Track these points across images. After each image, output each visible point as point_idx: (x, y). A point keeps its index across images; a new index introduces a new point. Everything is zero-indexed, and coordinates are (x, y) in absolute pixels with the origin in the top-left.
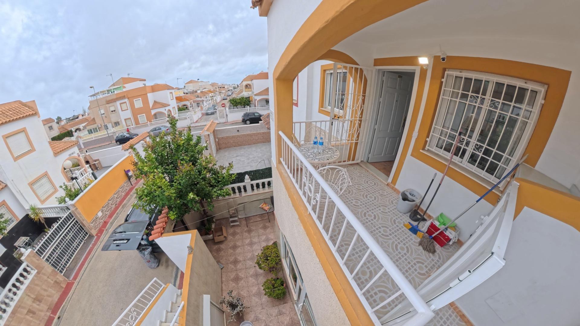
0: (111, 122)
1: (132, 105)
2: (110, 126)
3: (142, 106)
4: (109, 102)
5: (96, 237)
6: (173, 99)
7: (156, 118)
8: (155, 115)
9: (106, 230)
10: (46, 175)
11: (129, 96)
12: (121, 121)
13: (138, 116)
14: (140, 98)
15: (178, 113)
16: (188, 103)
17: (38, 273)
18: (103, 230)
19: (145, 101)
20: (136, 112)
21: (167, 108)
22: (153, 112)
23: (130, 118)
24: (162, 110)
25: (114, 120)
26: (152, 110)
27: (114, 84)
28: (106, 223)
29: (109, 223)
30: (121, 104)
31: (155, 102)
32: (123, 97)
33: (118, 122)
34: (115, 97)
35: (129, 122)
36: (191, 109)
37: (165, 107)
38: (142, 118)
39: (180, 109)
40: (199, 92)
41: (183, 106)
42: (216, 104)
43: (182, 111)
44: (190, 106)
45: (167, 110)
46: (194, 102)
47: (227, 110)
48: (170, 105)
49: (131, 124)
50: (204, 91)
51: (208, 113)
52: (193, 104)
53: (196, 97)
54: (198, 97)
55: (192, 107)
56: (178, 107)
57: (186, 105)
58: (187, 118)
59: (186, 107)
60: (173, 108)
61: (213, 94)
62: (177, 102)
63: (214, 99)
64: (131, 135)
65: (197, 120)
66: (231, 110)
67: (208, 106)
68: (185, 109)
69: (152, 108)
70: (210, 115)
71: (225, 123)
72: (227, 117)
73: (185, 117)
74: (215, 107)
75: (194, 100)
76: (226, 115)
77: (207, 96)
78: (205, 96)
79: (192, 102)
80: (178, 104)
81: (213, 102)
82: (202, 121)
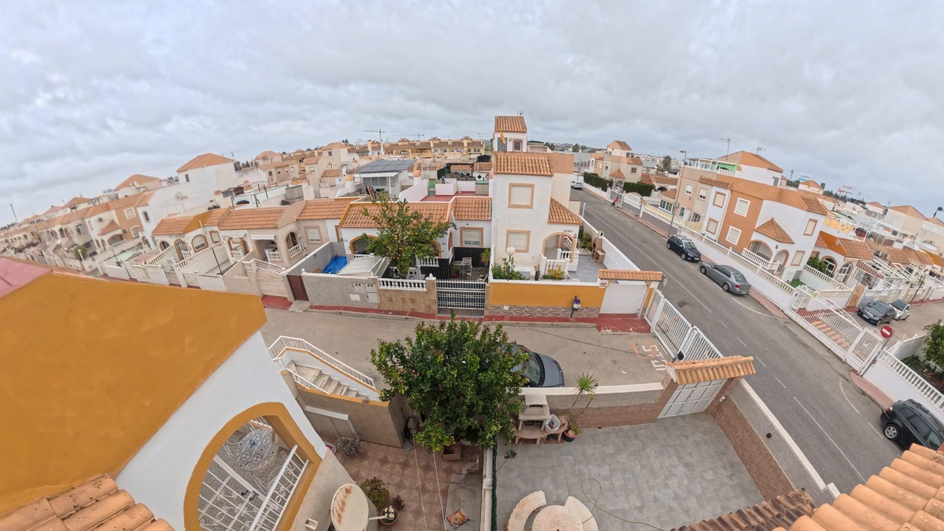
0: (692, 210)
1: (732, 205)
2: (687, 214)
3: (745, 216)
4: (705, 181)
5: (483, 317)
6: (811, 235)
7: (754, 250)
8: (757, 244)
10: (528, 233)
11: (735, 188)
12: (704, 217)
13: (731, 227)
14: (749, 202)
15: (805, 268)
16: (840, 260)
17: (426, 292)
18: (492, 320)
19: (755, 211)
20: (730, 219)
21: (783, 246)
22: (756, 237)
23: (717, 222)
24: (771, 243)
25: (697, 209)
26: (755, 232)
27: (727, 156)
28: (503, 318)
30: (717, 193)
31: (772, 222)
32: (726, 186)
33: (699, 217)
34: (714, 178)
35: (712, 227)
36: (838, 275)
37: (780, 242)
38: (734, 236)
39: (813, 262)
40: (897, 246)
41: (826, 259)
42: (915, 303)
43: (814, 267)
44: (842, 270)
45: (779, 249)
46: (860, 265)
47: (887, 349)
48: (793, 243)
49: (714, 232)
50: (914, 250)
51: (862, 313)
52: (855, 268)
53: (880, 255)
54: (884, 257)
55: (848, 273)
56: (814, 255)
57: (834, 263)
58: (795, 293)
59: (831, 267)
60: (798, 251)
61: (939, 268)
62: (817, 245)
63: (925, 287)
64: (693, 249)
65: (817, 312)
66: (896, 361)
67: (885, 294)
68: (823, 269)
69: (757, 228)
70: (865, 319)
71: (852, 374)
72: (870, 365)
73: (792, 289)
74: (899, 311)
75: (865, 262)
76: (873, 359)
77: (916, 266)
78: (907, 266)
79: (855, 264)
80: (817, 250)
81: (912, 292)
82: (825, 320)
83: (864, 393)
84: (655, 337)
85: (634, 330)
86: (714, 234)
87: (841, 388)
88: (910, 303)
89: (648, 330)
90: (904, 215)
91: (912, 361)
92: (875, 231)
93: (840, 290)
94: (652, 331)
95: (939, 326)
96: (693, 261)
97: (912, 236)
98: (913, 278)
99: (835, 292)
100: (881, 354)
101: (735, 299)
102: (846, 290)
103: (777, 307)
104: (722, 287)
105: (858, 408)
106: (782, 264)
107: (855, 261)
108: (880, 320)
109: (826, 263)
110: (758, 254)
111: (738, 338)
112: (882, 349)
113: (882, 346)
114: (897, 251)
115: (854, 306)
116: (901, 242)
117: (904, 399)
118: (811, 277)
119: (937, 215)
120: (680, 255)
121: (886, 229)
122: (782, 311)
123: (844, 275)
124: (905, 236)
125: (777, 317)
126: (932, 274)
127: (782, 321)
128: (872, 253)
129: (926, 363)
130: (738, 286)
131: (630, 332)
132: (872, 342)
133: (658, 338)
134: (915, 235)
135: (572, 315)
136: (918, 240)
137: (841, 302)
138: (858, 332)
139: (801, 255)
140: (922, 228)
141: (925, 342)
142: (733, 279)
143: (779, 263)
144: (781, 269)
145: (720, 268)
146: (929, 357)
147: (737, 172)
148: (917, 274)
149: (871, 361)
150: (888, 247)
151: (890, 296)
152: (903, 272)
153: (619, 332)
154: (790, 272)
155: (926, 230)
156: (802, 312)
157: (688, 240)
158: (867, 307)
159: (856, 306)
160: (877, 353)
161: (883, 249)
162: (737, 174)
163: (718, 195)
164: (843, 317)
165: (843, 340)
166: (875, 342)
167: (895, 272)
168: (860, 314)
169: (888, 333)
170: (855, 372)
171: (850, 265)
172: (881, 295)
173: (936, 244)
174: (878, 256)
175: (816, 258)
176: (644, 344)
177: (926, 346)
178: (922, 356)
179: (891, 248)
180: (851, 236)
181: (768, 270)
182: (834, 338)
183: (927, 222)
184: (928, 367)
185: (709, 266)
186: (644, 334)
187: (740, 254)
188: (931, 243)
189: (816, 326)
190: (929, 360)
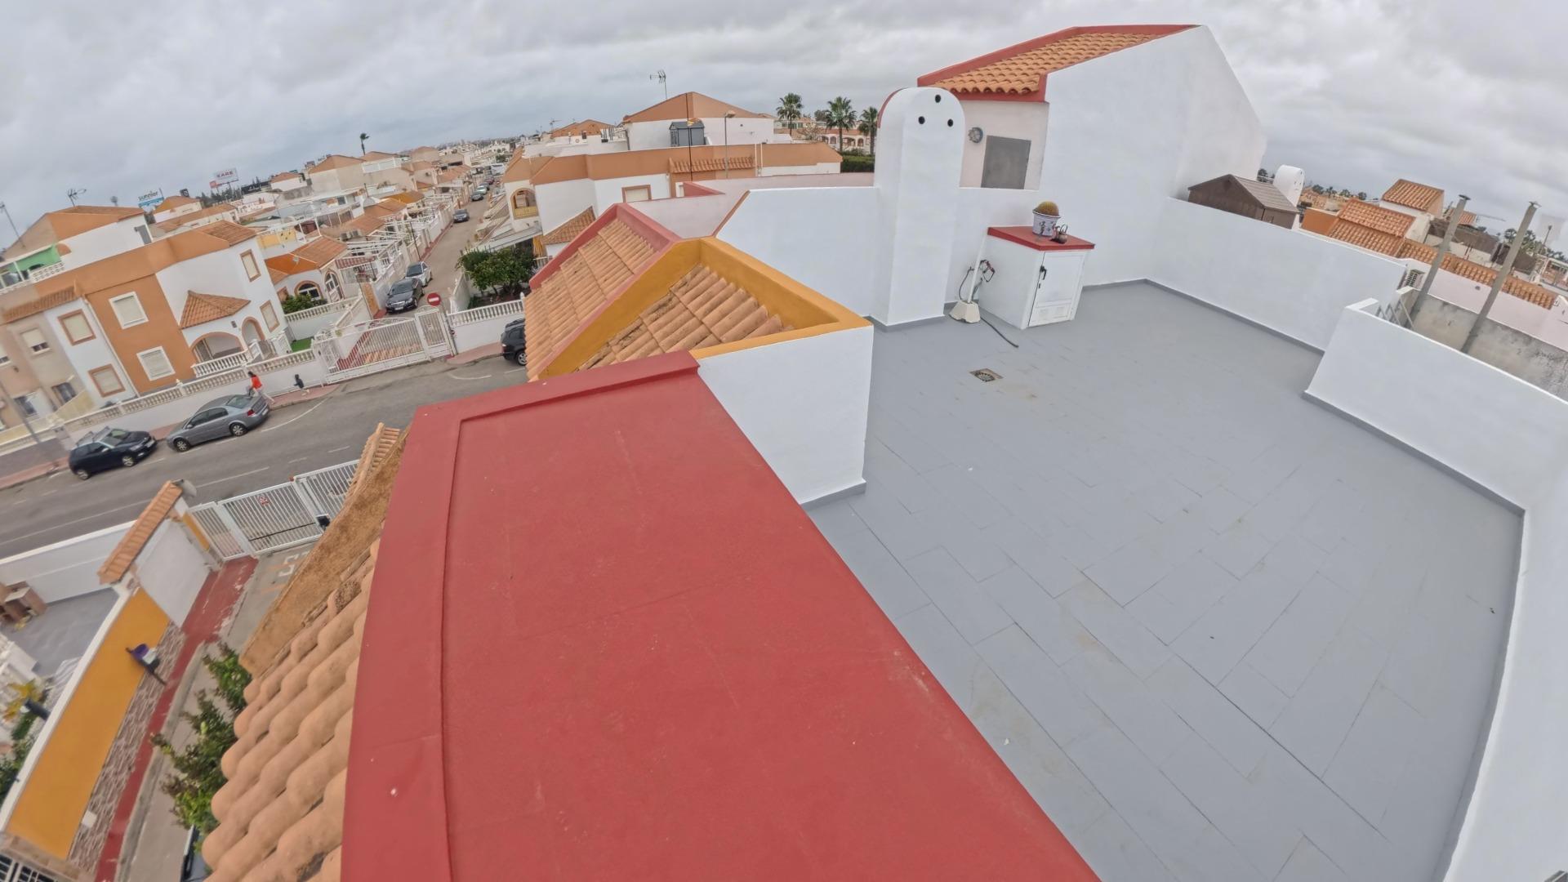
0: (41, 387)
1: (108, 319)
2: (38, 400)
3: (147, 320)
4: (14, 316)
6: (259, 275)
7: (206, 357)
8: (201, 344)
9: (123, 862)
11: (89, 288)
12: (77, 379)
13: (139, 355)
14: (134, 293)
15: (287, 320)
16: (317, 277)
19: (155, 301)
20: (125, 343)
21: (240, 318)
22: (191, 336)
23: (109, 367)
24: (222, 326)
25: (50, 375)
26: (184, 332)
27: (20, 240)
28: (114, 840)
29: (125, 838)
30: (62, 319)
31: (193, 298)
32: (68, 295)
33: (68, 385)
34: (34, 297)
35: (108, 383)
36: (330, 295)
37: (230, 315)
38: (157, 363)
39: (292, 305)
40: (358, 213)
41: (300, 289)
42: (424, 255)
43: (297, 310)
44: (327, 285)
45: (240, 325)
46: (341, 264)
47: (449, 312)
48: (250, 301)
49: (118, 387)
50: (377, 205)
51: (393, 308)
52: (338, 272)
53: (349, 237)
54: (356, 236)
55: (337, 284)
56: (283, 297)
57: (313, 286)
58: (316, 354)
59: (314, 293)
60: (262, 308)
61: (413, 204)
62: (275, 282)
63: (419, 234)
64: (127, 437)
65: (355, 348)
66: (465, 313)
67: (392, 273)
68: (308, 302)
69: (182, 322)
70: (400, 312)
71: (449, 360)
72: (453, 339)
73: (308, 353)
74: (420, 276)
75: (341, 257)
76: (448, 332)
77: (392, 220)
78: (384, 227)
79: (334, 268)
80: (280, 286)
81: (413, 249)
82: (370, 349)
83: (475, 362)
84: (270, 555)
85: (243, 582)
86: (122, 389)
87: (456, 378)
88: (421, 259)
89: (251, 562)
90: (333, 171)
91: (475, 302)
92: (319, 214)
93: (352, 307)
94: (258, 557)
95: (465, 256)
96: (149, 452)
97: (361, 190)
98: (400, 234)
99: (349, 313)
100: (450, 321)
101: (265, 430)
102: (355, 303)
103: (316, 387)
104: (233, 435)
105: (486, 374)
106: (260, 340)
107: (331, 265)
108: (414, 298)
109: (305, 293)
110: (214, 357)
111: (330, 452)
112: (446, 317)
113: (443, 314)
114: (361, 219)
115: (379, 311)
116: (358, 206)
117: (503, 330)
118: (306, 323)
119: (365, 147)
120: (121, 465)
121: (329, 201)
122: (325, 385)
123: (335, 290)
124: (354, 195)
125: (331, 395)
126: (413, 215)
127: (338, 393)
128: (341, 241)
129: (486, 294)
130: (250, 412)
131: (242, 590)
132: (433, 319)
133: (275, 551)
134: (363, 187)
135: (161, 682)
136: (371, 191)
137: (364, 316)
138: (413, 323)
139: (268, 310)
140: (365, 174)
141: (467, 279)
142: (234, 412)
143: (255, 341)
144: (265, 346)
145: (199, 417)
146: (482, 287)
147: (64, 258)
148: (400, 227)
149: (449, 335)
150: (349, 222)
151: (398, 270)
152: (385, 237)
153: (234, 606)
154: (277, 338)
155: (370, 173)
156: (343, 364)
157: (101, 433)
158: (391, 299)
159: (380, 308)
160: (446, 324)
161: (346, 228)
162: (69, 263)
163: (68, 322)
164: (387, 325)
165: (408, 348)
166: (434, 316)
167: (379, 243)
168: (391, 311)
169: (437, 299)
170: (449, 356)
171: (331, 273)
172: (390, 275)
173: (393, 182)
174: (347, 240)
175: (288, 298)
176: (277, 573)
177: (472, 282)
178: (476, 291)
179: (353, 221)
180: (301, 240)
181: (253, 362)
182: (399, 353)
183: (365, 163)
184: (490, 295)
185: (183, 431)
186: (256, 570)
187: (196, 379)
188: (385, 184)
189: (371, 361)
190: (485, 288)
